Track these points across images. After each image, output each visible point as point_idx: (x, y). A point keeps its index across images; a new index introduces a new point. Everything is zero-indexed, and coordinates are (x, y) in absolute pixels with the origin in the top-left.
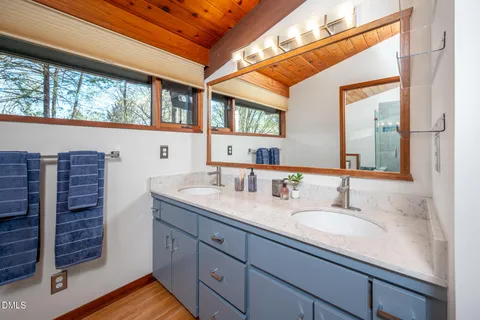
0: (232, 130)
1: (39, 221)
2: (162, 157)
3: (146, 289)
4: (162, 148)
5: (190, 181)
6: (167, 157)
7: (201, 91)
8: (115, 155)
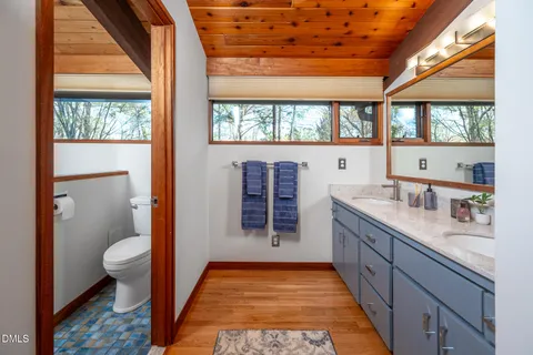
0: (426, 141)
1: (266, 201)
2: (340, 168)
3: (328, 273)
4: (340, 160)
5: (369, 192)
6: (344, 168)
7: (381, 103)
8: (305, 165)
